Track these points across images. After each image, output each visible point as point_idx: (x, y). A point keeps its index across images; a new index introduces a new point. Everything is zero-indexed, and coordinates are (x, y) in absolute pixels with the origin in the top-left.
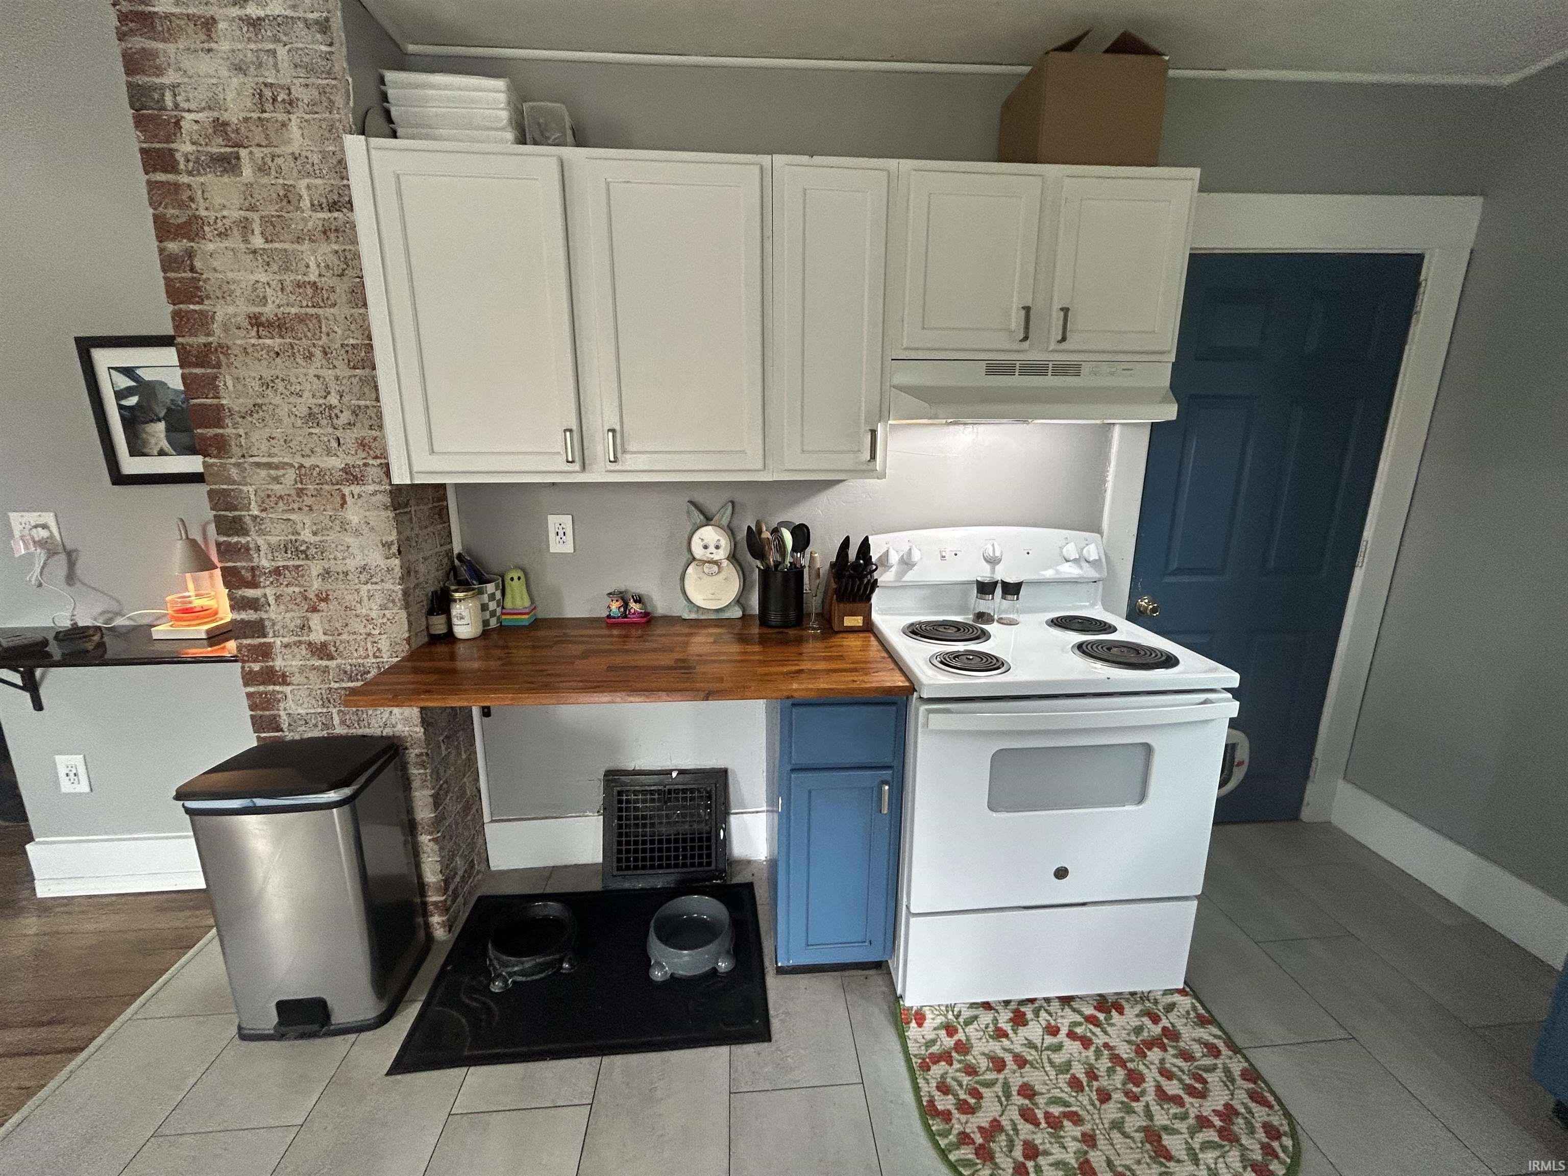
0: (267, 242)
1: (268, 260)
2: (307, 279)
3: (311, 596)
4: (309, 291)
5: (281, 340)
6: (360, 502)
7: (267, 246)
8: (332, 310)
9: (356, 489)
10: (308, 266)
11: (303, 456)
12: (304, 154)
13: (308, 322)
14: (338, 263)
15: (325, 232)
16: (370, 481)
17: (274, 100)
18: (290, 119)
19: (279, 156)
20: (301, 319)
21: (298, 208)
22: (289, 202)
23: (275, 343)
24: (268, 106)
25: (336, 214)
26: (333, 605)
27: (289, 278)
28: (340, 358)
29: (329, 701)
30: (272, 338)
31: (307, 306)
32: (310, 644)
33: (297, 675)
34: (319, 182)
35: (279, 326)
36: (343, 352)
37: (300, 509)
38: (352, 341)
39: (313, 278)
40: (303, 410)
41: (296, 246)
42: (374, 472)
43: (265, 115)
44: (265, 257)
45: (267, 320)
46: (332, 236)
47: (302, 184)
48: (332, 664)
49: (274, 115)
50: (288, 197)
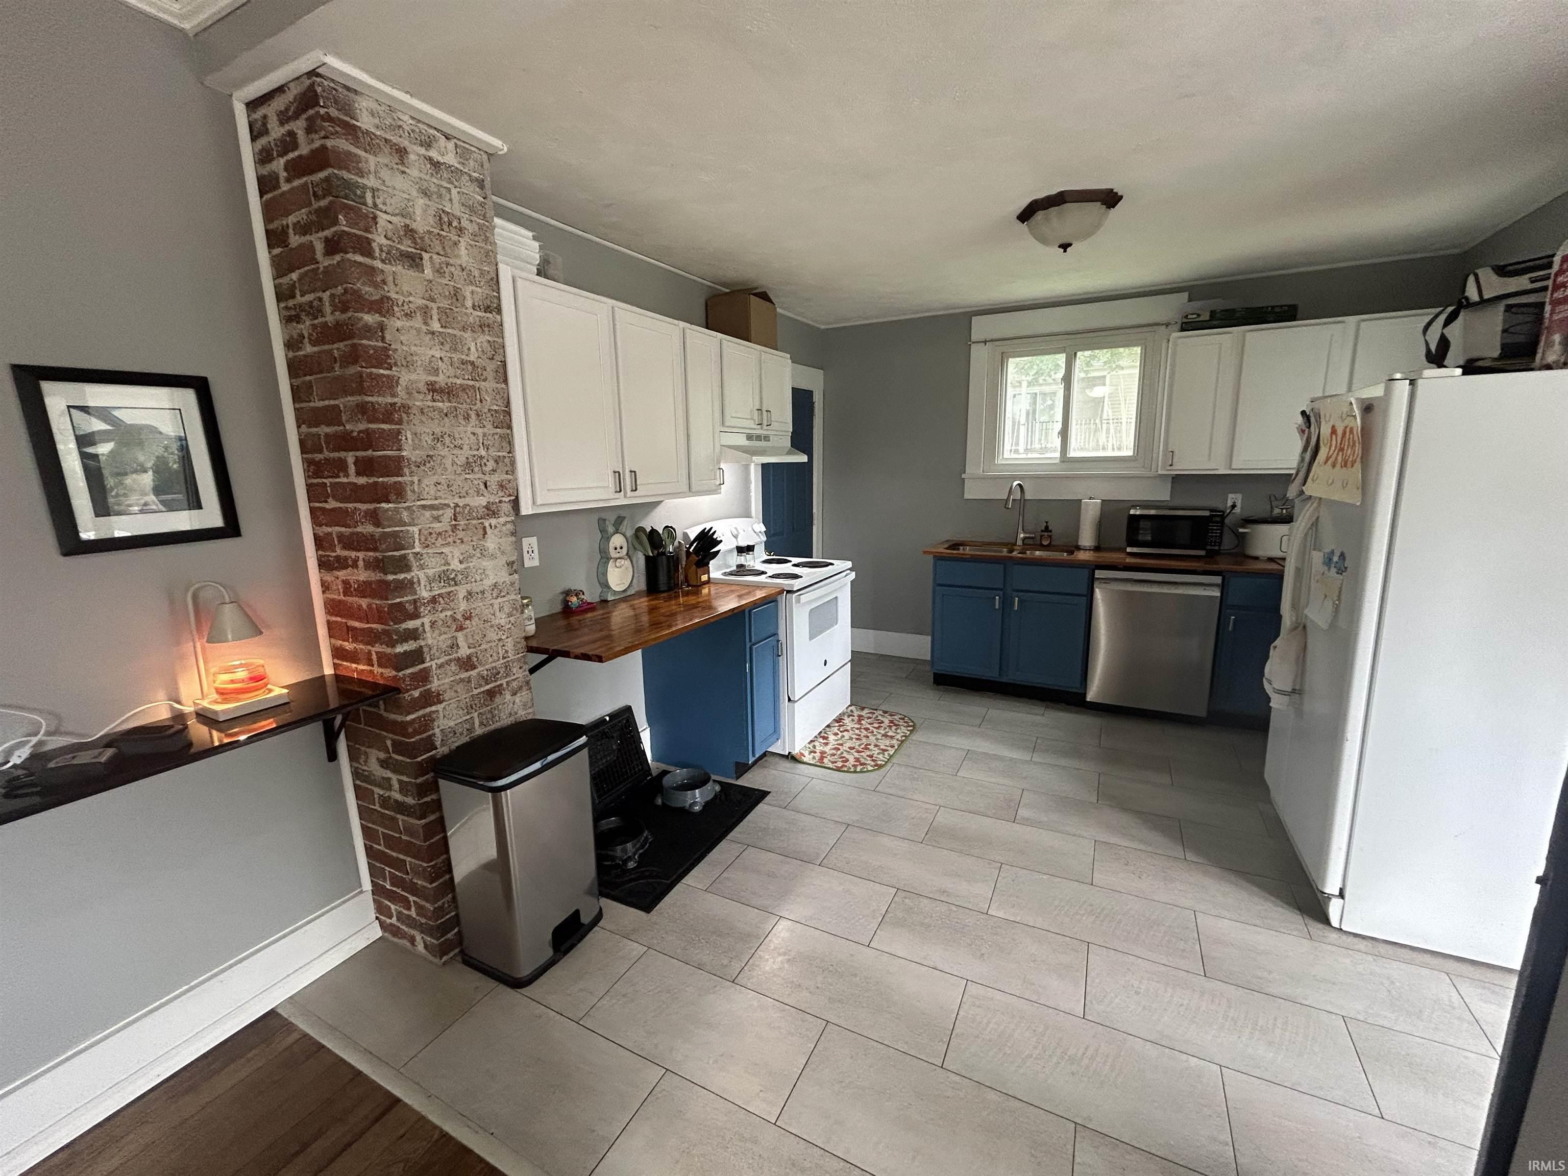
0: (442, 327)
1: (442, 341)
2: (468, 359)
3: (459, 617)
4: (470, 367)
5: (450, 404)
6: (496, 531)
7: (441, 330)
8: (483, 383)
9: (493, 521)
10: (469, 349)
11: (460, 497)
12: (468, 268)
13: (467, 391)
14: (489, 349)
15: (481, 326)
16: (503, 515)
17: (450, 224)
18: (459, 241)
19: (451, 265)
20: (464, 388)
21: (463, 305)
22: (457, 300)
23: (444, 406)
24: (445, 227)
25: (488, 315)
26: (475, 621)
27: (456, 356)
28: (488, 420)
29: (472, 708)
30: (443, 401)
31: (468, 379)
32: (458, 659)
33: (448, 691)
34: (479, 290)
35: (449, 392)
36: (489, 415)
37: (454, 542)
38: (495, 408)
39: (472, 358)
40: (461, 460)
41: (462, 333)
42: (506, 507)
43: (442, 233)
44: (440, 338)
45: (440, 388)
46: (486, 329)
47: (467, 291)
48: (474, 673)
49: (448, 234)
50: (456, 295)
